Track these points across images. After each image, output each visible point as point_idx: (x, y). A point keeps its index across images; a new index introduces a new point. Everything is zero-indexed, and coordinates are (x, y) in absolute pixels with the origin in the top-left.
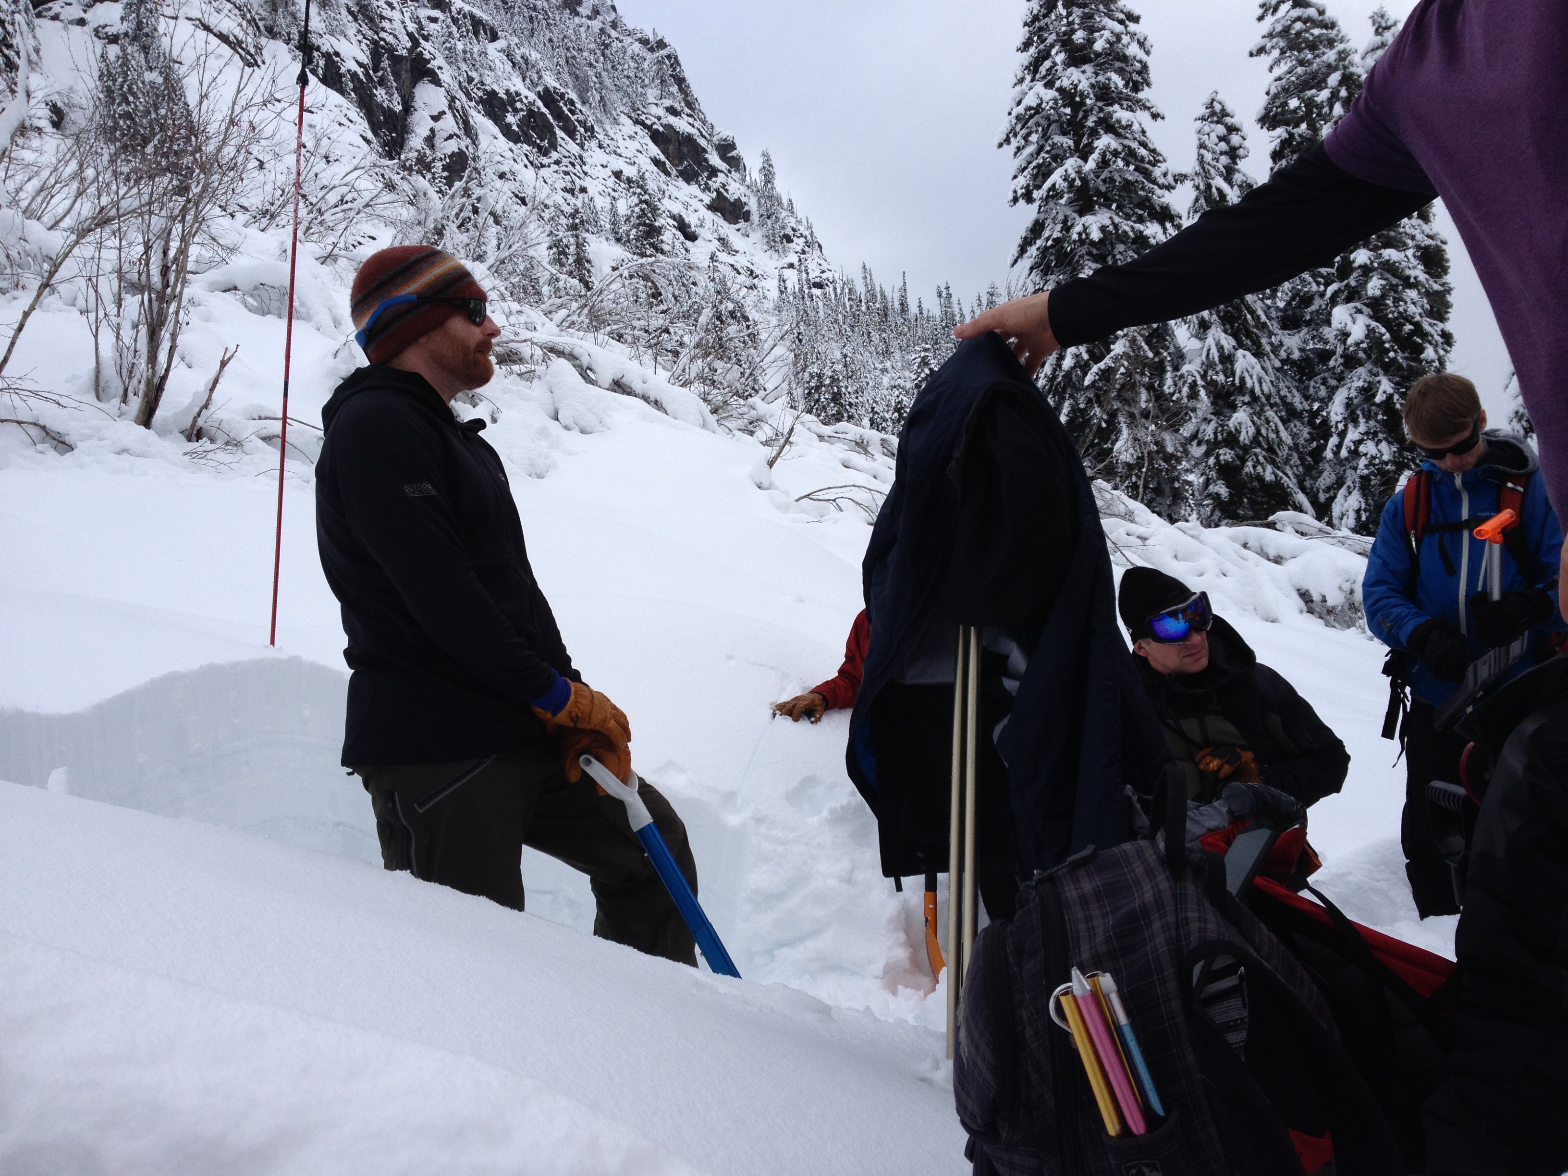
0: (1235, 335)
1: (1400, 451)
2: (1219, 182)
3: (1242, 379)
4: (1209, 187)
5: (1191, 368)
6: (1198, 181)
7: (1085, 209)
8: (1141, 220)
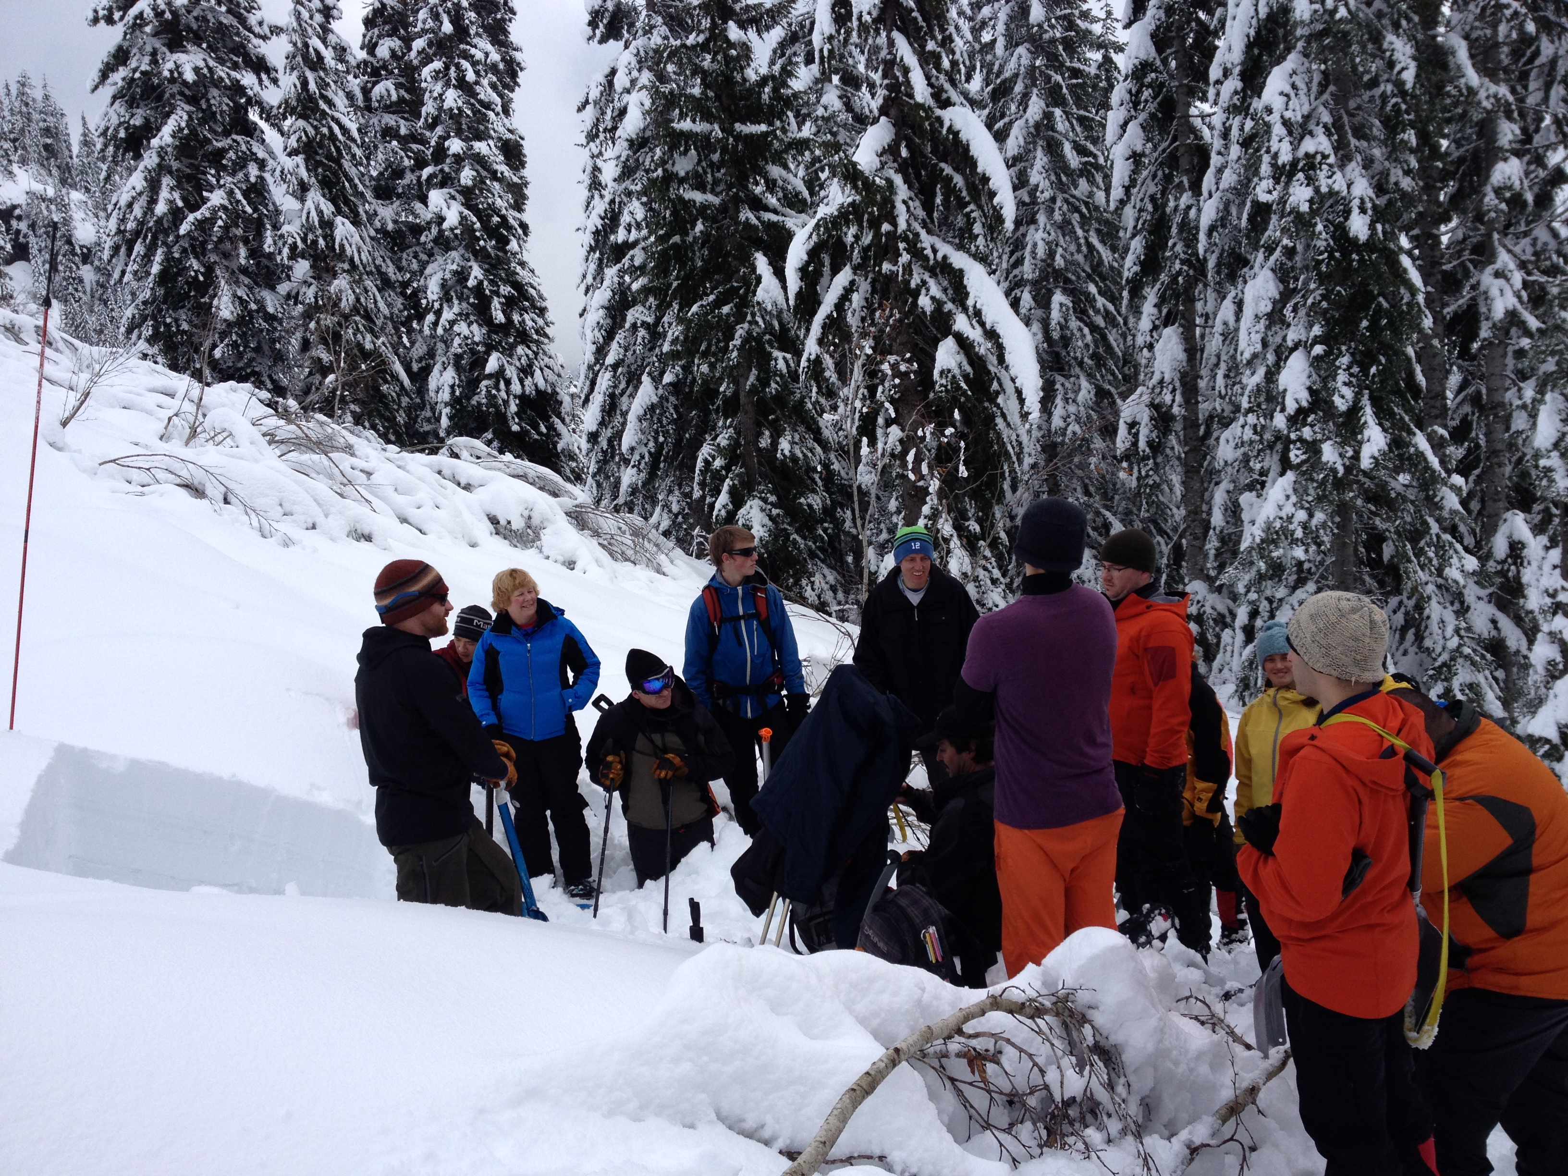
0: (333, 201)
1: (489, 332)
2: (315, 42)
3: (342, 246)
4: (306, 45)
5: (292, 229)
6: (295, 37)
7: (175, 45)
8: (235, 67)
